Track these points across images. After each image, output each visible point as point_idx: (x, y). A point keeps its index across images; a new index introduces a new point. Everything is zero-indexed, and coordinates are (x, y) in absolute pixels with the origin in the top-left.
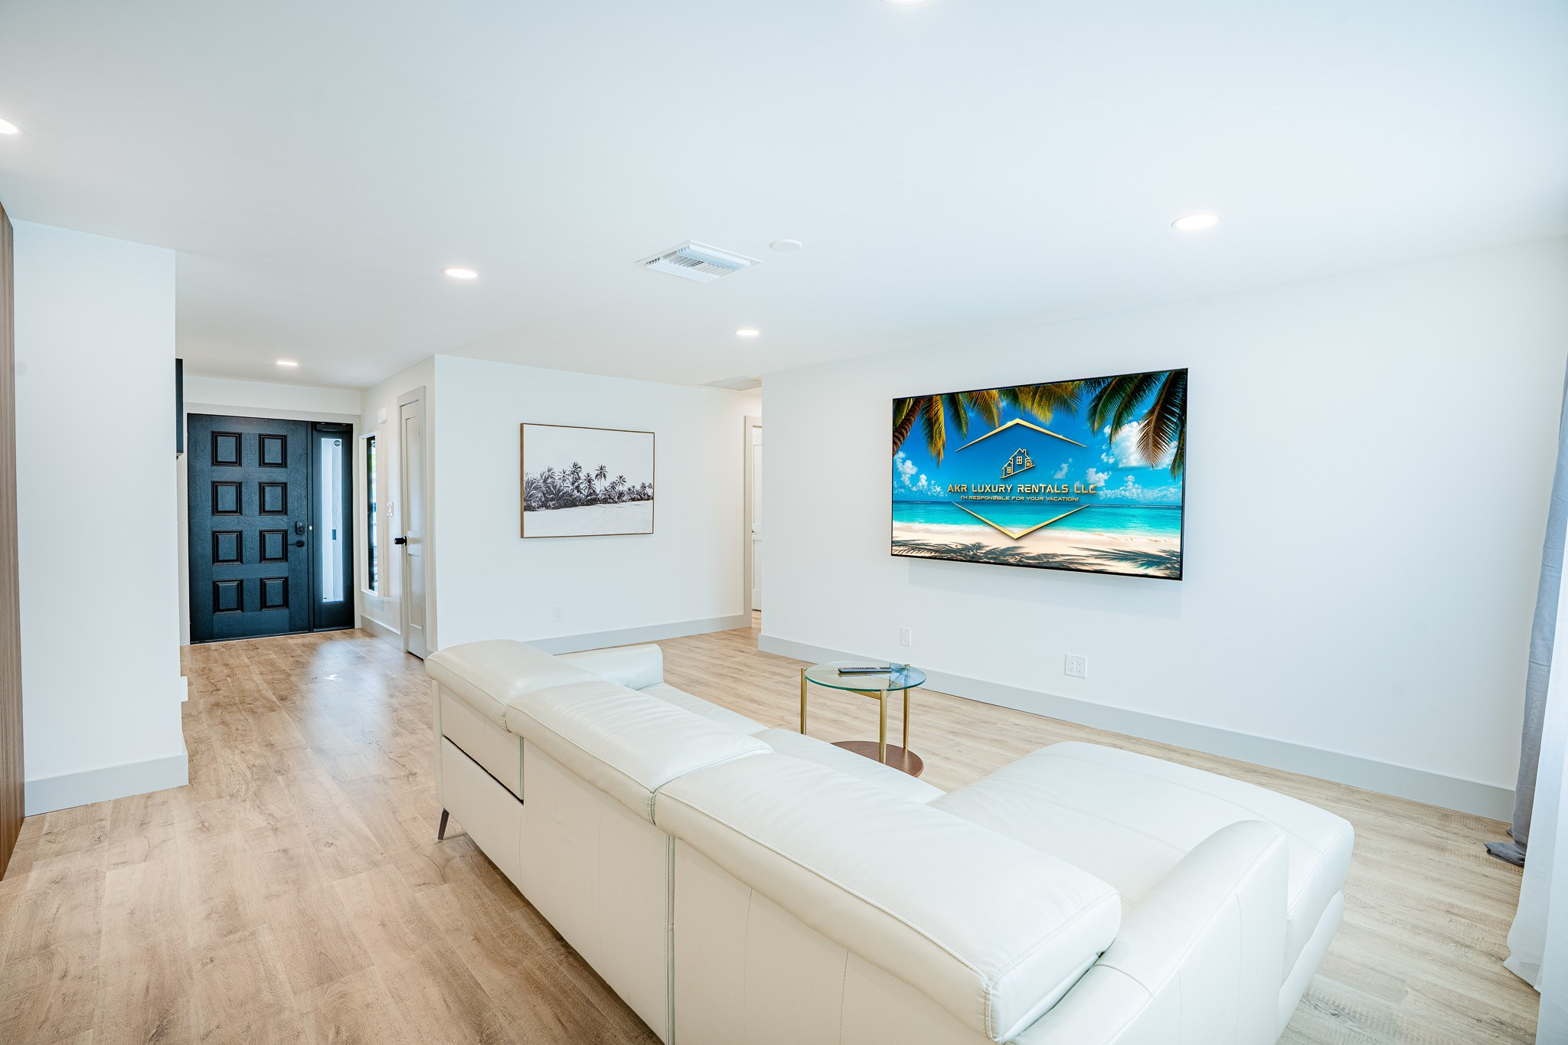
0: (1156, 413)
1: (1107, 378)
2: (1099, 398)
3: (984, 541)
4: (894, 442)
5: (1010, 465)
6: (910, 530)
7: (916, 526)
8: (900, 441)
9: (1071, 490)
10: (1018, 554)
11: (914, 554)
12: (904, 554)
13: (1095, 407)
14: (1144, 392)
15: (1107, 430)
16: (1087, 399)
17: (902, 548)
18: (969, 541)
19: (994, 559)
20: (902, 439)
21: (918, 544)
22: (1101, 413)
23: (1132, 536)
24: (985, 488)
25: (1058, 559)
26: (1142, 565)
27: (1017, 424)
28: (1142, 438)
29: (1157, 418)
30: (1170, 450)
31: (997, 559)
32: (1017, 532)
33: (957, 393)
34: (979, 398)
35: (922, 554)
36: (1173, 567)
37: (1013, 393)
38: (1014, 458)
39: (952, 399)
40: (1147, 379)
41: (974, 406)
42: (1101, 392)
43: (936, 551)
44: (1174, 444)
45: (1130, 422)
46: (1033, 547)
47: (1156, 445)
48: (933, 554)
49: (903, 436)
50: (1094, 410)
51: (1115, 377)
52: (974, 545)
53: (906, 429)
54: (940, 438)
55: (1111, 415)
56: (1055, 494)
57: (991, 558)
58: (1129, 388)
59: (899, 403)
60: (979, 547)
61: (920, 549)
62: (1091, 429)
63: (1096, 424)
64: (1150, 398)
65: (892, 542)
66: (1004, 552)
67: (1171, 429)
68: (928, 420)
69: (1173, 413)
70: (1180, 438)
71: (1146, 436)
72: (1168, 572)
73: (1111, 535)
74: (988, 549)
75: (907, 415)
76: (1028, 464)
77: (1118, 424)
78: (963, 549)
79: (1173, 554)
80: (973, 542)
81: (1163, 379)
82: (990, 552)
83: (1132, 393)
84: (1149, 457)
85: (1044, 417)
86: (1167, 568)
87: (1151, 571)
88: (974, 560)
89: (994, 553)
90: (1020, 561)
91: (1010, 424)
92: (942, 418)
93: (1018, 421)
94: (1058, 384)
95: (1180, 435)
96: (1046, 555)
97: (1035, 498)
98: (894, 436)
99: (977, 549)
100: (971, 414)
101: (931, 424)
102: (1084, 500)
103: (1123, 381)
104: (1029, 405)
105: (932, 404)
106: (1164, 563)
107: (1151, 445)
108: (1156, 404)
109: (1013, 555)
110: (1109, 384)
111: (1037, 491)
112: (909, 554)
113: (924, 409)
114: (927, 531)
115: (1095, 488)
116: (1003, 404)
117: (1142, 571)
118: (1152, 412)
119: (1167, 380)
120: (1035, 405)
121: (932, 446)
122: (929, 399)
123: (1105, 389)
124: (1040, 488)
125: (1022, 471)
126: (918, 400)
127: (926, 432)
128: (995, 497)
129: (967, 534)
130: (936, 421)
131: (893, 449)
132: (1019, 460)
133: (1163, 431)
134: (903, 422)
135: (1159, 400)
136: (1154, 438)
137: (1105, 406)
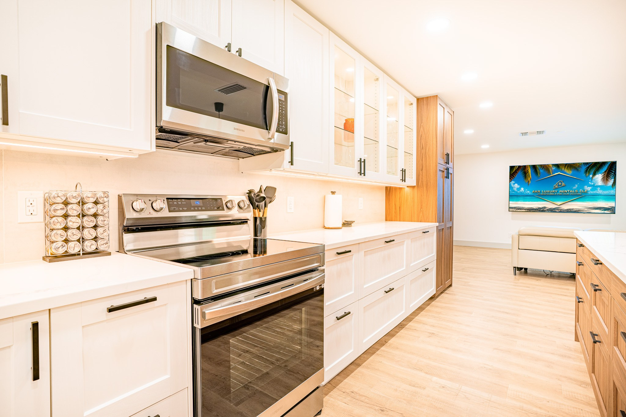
0: (607, 172)
1: (591, 163)
2: (588, 168)
3: (546, 206)
4: (510, 178)
5: (556, 185)
6: (517, 204)
7: (519, 202)
8: (512, 178)
9: (579, 192)
10: (560, 209)
11: (519, 211)
12: (514, 211)
13: (587, 170)
14: (603, 167)
15: (591, 176)
16: (584, 168)
17: (513, 209)
18: (541, 206)
19: (551, 211)
20: (513, 177)
21: (521, 208)
22: (589, 171)
23: (600, 203)
24: (547, 191)
25: (574, 210)
26: (603, 210)
27: (559, 174)
28: (602, 178)
29: (607, 173)
30: (611, 182)
31: (552, 210)
32: (559, 203)
33: (536, 165)
34: (545, 167)
35: (522, 211)
36: (612, 210)
37: (558, 166)
38: (558, 183)
39: (534, 167)
40: (604, 163)
41: (543, 168)
42: (589, 166)
43: (528, 210)
44: (613, 180)
45: (599, 174)
46: (565, 207)
47: (607, 180)
48: (527, 210)
49: (514, 177)
50: (586, 171)
51: (593, 163)
52: (543, 207)
53: (515, 175)
54: (529, 177)
55: (592, 172)
56: (573, 193)
57: (550, 211)
58: (598, 166)
59: (512, 168)
60: (545, 208)
61: (521, 209)
62: (585, 176)
63: (587, 174)
64: (605, 168)
65: (509, 208)
66: (554, 209)
67: (612, 176)
68: (524, 172)
69: (612, 172)
70: (614, 178)
71: (604, 177)
72: (611, 212)
73: (592, 203)
74: (548, 208)
75: (515, 170)
76: (563, 184)
77: (594, 174)
78: (538, 209)
79: (613, 207)
80: (543, 206)
81: (609, 163)
82: (549, 209)
83: (599, 167)
84: (605, 183)
85: (569, 172)
86: (611, 211)
87: (606, 212)
88: (543, 211)
89: (551, 209)
90: (561, 211)
91: (556, 174)
92: (530, 171)
93: (559, 173)
94: (574, 164)
95: (615, 178)
96: (570, 209)
97: (566, 194)
98: (510, 177)
99: (544, 208)
100: (541, 171)
101: (525, 174)
102: (583, 194)
103: (595, 164)
104: (563, 169)
105: (526, 168)
106: (610, 210)
107: (605, 180)
108: (607, 170)
109: (558, 210)
110: (591, 164)
111: (566, 192)
112: (517, 211)
113: (522, 169)
114: (524, 204)
115: (587, 191)
116: (554, 168)
117: (603, 212)
118: (605, 172)
119: (610, 164)
120: (566, 169)
121: (526, 180)
122: (525, 167)
123: (590, 165)
124: (568, 191)
125: (560, 187)
126: (519, 167)
127: (524, 175)
128: (551, 194)
129: (540, 204)
130: (527, 173)
131: (510, 180)
132: (560, 184)
133: (609, 176)
134: (514, 173)
135: (608, 169)
136: (606, 178)
137: (590, 170)
